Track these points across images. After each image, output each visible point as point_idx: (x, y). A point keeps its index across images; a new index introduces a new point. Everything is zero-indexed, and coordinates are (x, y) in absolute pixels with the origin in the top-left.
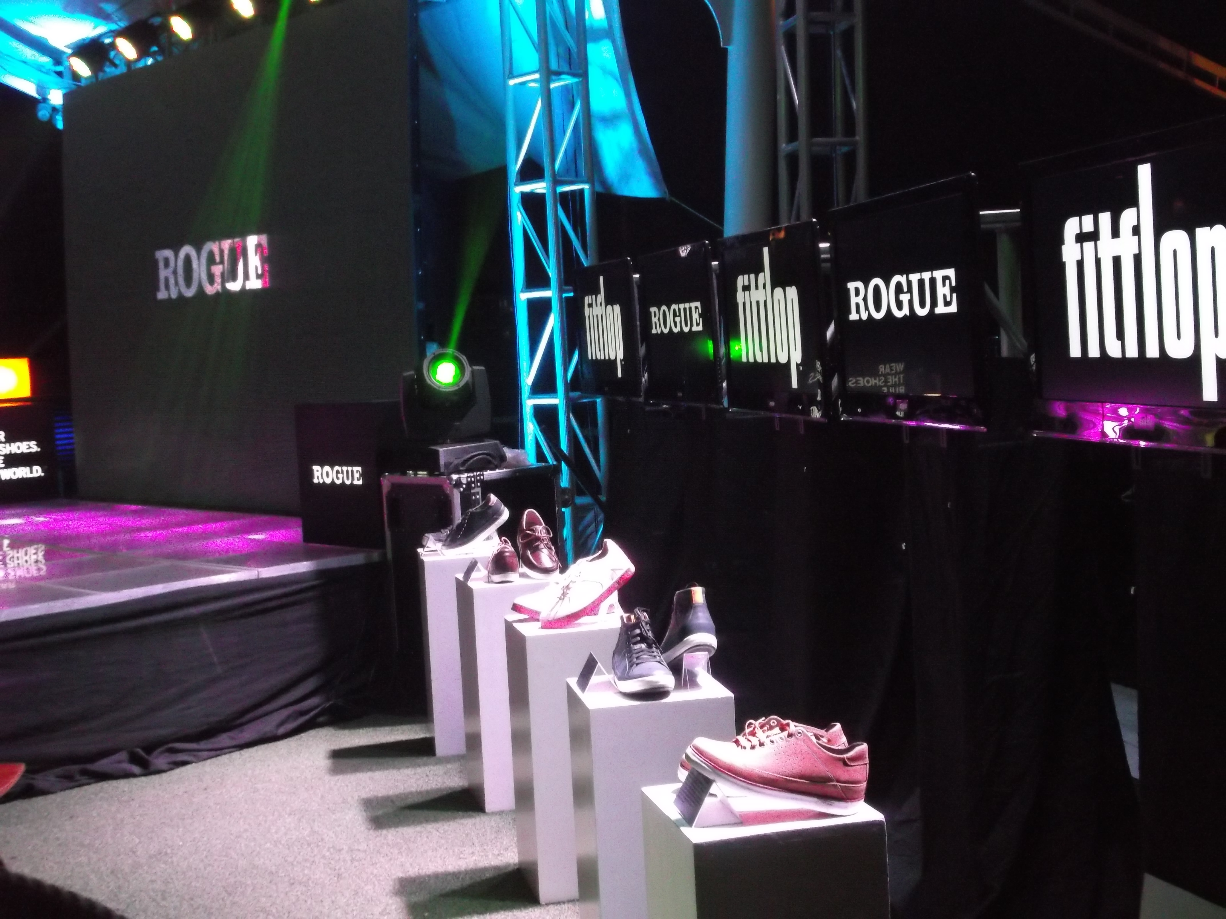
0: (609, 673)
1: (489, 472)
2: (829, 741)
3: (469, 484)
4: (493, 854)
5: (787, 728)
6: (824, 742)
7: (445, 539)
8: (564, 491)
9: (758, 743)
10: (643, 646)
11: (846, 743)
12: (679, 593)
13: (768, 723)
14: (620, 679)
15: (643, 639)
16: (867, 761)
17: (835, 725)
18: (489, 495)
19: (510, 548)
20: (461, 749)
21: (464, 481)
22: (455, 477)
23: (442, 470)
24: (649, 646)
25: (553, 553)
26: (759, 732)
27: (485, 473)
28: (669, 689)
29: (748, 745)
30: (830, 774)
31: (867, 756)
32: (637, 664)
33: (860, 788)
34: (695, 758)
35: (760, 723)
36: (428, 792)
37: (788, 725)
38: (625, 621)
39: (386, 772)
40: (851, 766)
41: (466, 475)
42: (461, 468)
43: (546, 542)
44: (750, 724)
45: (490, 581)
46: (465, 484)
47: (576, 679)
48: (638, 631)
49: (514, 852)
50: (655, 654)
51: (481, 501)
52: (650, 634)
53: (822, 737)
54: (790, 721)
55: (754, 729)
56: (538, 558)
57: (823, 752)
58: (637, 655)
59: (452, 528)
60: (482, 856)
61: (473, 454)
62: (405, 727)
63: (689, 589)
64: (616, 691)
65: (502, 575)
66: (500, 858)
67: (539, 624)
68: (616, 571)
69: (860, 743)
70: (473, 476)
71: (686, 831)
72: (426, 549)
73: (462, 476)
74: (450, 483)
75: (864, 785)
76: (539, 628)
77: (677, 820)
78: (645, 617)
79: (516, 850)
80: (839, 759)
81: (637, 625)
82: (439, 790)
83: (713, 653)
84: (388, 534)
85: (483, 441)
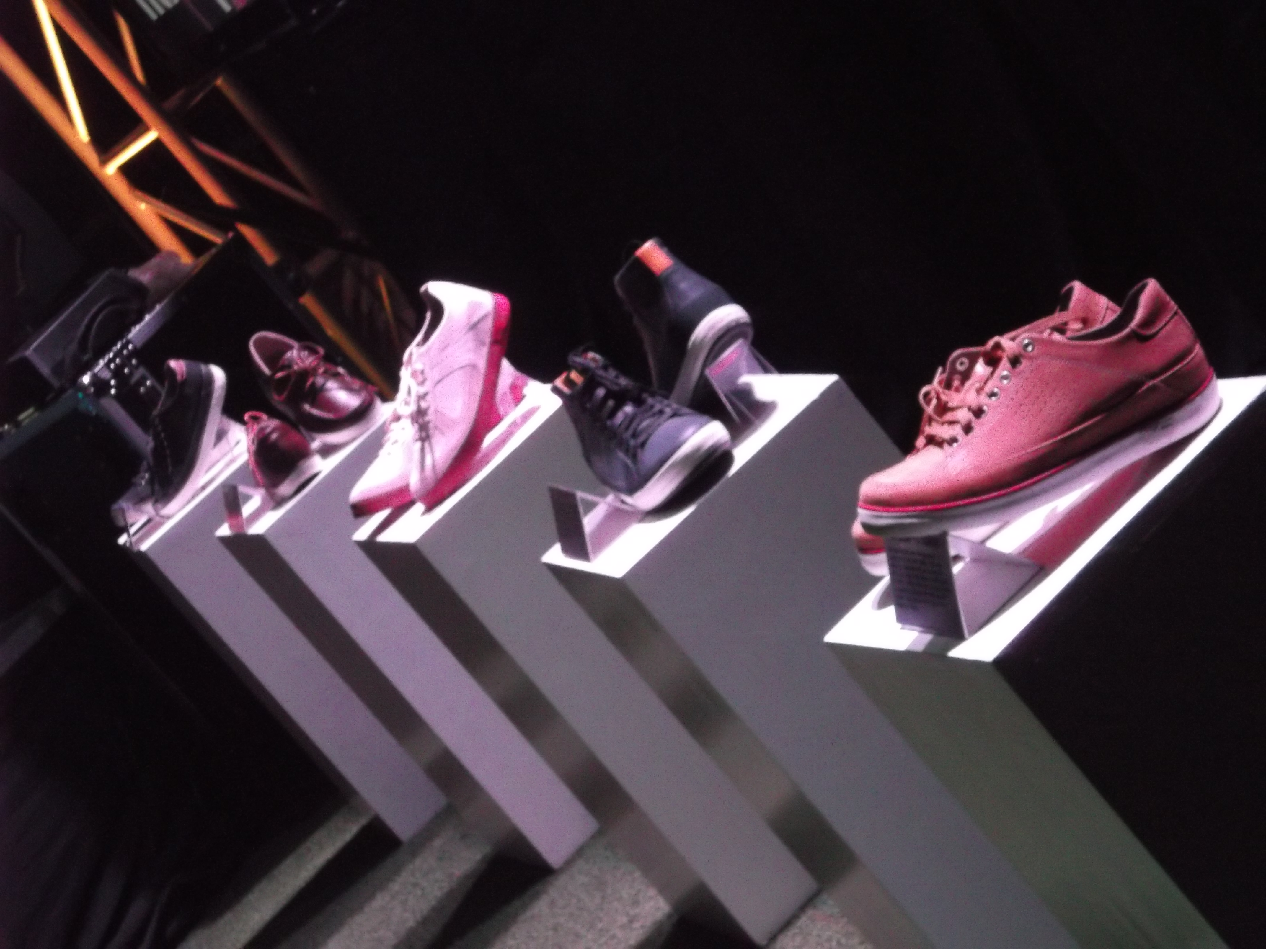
0: (604, 495)
1: (136, 330)
2: (1085, 322)
3: (117, 373)
4: (623, 927)
5: (999, 353)
6: (1078, 331)
7: (149, 491)
8: (279, 268)
9: (970, 416)
10: (628, 409)
11: (1111, 304)
12: (623, 278)
13: (954, 371)
14: (632, 490)
15: (621, 398)
16: (1173, 305)
17: (1070, 291)
18: (165, 367)
19: (270, 424)
20: (437, 799)
21: (106, 375)
22: (86, 379)
23: (55, 383)
24: (638, 402)
25: (348, 379)
26: (953, 398)
27: (131, 336)
28: (727, 446)
29: (957, 431)
30: (1131, 375)
31: (1168, 298)
32: (643, 445)
33: (1197, 360)
34: (885, 519)
35: (940, 383)
36: (436, 910)
37: (998, 346)
38: (566, 390)
39: (345, 932)
40: (1158, 332)
41: (102, 363)
42: (86, 357)
43: (321, 370)
44: (927, 395)
45: (279, 502)
46: (112, 378)
47: (557, 548)
48: (601, 392)
49: (651, 898)
50: (658, 407)
51: (158, 387)
52: (623, 381)
53: (1066, 324)
54: (996, 339)
55: (938, 398)
56: (330, 405)
57: (1090, 347)
58: (630, 432)
59: (148, 464)
60: (606, 943)
61: (86, 321)
62: (320, 835)
63: (632, 259)
64: (639, 517)
65: (292, 477)
66: (637, 925)
67: (419, 507)
68: (480, 326)
69: (1140, 285)
70: (118, 354)
71: (960, 652)
72: (132, 530)
73: (97, 369)
74: (86, 395)
75: (1198, 350)
76: (424, 513)
77: (931, 644)
78: (594, 360)
79: (652, 892)
80: (1129, 337)
81: (592, 382)
82: (450, 894)
83: (750, 332)
84: (48, 554)
85: (86, 288)
